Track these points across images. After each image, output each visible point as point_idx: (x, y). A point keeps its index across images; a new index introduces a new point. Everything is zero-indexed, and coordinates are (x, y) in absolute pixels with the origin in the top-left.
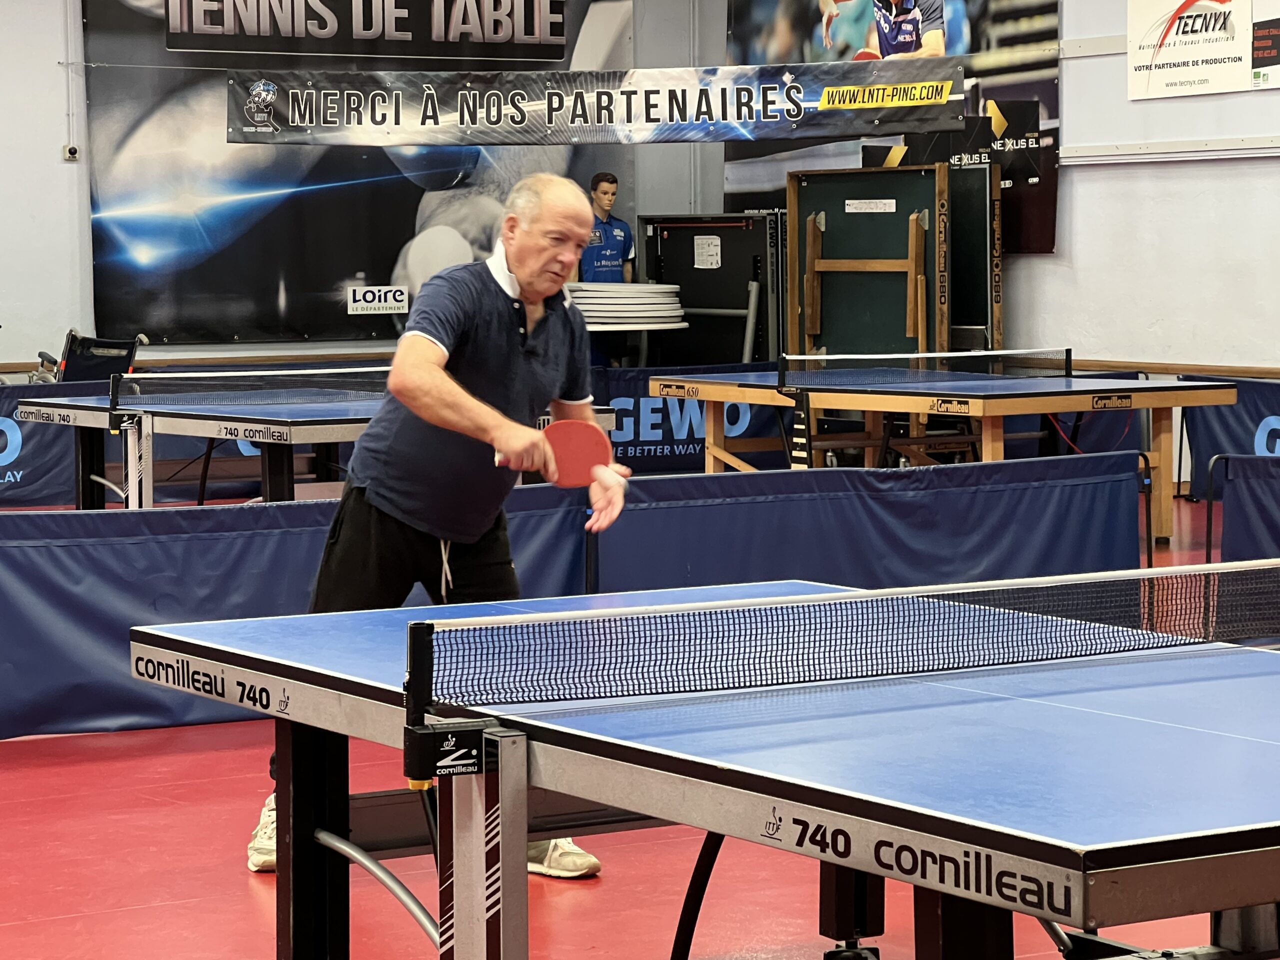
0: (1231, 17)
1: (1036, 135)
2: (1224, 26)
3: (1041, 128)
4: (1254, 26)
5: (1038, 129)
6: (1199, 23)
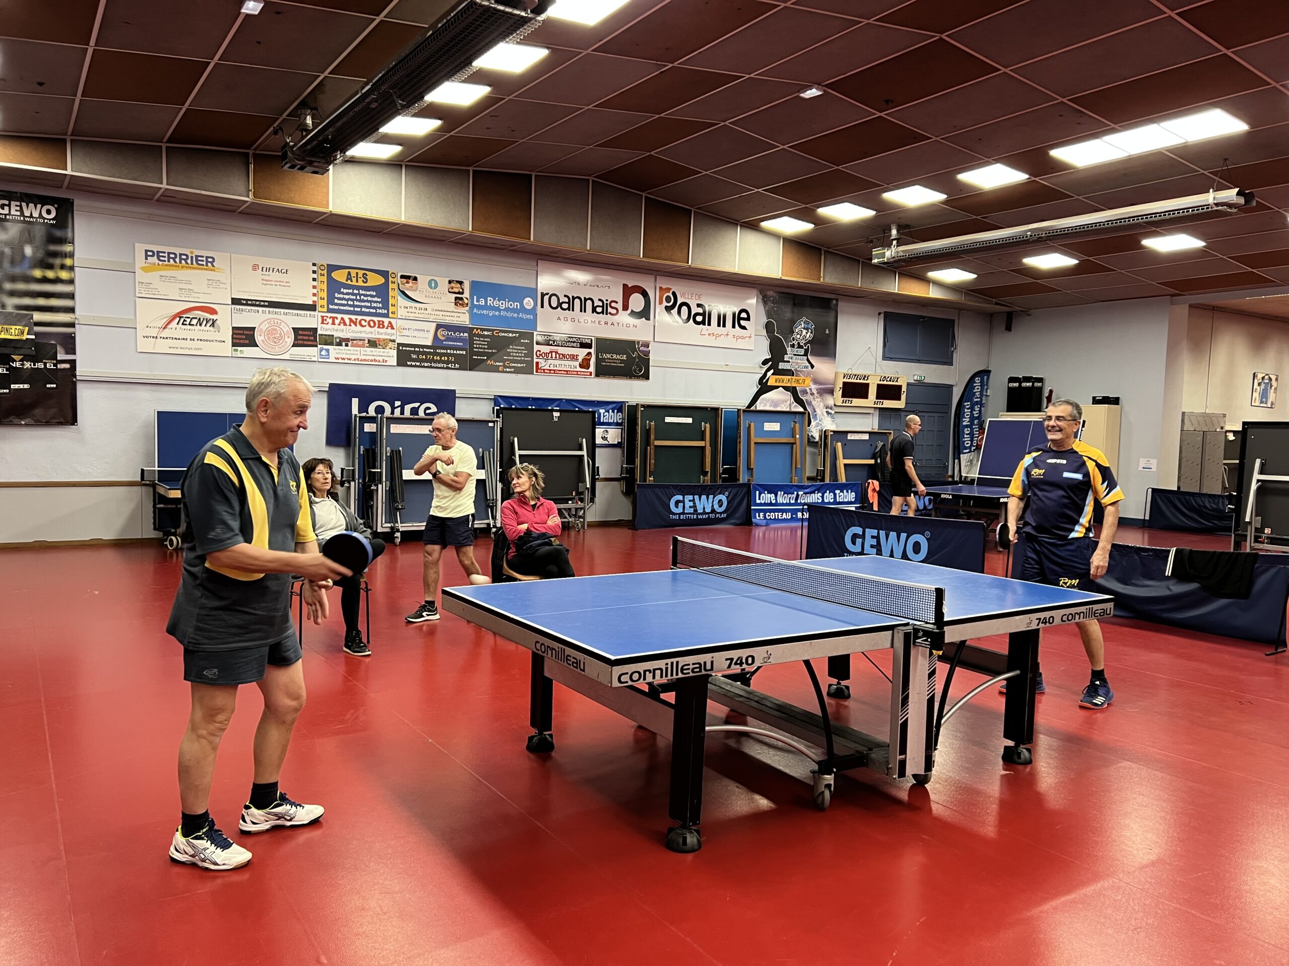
0: (217, 322)
1: (55, 362)
2: (213, 325)
3: (59, 358)
4: (233, 328)
5: (56, 358)
6: (194, 322)
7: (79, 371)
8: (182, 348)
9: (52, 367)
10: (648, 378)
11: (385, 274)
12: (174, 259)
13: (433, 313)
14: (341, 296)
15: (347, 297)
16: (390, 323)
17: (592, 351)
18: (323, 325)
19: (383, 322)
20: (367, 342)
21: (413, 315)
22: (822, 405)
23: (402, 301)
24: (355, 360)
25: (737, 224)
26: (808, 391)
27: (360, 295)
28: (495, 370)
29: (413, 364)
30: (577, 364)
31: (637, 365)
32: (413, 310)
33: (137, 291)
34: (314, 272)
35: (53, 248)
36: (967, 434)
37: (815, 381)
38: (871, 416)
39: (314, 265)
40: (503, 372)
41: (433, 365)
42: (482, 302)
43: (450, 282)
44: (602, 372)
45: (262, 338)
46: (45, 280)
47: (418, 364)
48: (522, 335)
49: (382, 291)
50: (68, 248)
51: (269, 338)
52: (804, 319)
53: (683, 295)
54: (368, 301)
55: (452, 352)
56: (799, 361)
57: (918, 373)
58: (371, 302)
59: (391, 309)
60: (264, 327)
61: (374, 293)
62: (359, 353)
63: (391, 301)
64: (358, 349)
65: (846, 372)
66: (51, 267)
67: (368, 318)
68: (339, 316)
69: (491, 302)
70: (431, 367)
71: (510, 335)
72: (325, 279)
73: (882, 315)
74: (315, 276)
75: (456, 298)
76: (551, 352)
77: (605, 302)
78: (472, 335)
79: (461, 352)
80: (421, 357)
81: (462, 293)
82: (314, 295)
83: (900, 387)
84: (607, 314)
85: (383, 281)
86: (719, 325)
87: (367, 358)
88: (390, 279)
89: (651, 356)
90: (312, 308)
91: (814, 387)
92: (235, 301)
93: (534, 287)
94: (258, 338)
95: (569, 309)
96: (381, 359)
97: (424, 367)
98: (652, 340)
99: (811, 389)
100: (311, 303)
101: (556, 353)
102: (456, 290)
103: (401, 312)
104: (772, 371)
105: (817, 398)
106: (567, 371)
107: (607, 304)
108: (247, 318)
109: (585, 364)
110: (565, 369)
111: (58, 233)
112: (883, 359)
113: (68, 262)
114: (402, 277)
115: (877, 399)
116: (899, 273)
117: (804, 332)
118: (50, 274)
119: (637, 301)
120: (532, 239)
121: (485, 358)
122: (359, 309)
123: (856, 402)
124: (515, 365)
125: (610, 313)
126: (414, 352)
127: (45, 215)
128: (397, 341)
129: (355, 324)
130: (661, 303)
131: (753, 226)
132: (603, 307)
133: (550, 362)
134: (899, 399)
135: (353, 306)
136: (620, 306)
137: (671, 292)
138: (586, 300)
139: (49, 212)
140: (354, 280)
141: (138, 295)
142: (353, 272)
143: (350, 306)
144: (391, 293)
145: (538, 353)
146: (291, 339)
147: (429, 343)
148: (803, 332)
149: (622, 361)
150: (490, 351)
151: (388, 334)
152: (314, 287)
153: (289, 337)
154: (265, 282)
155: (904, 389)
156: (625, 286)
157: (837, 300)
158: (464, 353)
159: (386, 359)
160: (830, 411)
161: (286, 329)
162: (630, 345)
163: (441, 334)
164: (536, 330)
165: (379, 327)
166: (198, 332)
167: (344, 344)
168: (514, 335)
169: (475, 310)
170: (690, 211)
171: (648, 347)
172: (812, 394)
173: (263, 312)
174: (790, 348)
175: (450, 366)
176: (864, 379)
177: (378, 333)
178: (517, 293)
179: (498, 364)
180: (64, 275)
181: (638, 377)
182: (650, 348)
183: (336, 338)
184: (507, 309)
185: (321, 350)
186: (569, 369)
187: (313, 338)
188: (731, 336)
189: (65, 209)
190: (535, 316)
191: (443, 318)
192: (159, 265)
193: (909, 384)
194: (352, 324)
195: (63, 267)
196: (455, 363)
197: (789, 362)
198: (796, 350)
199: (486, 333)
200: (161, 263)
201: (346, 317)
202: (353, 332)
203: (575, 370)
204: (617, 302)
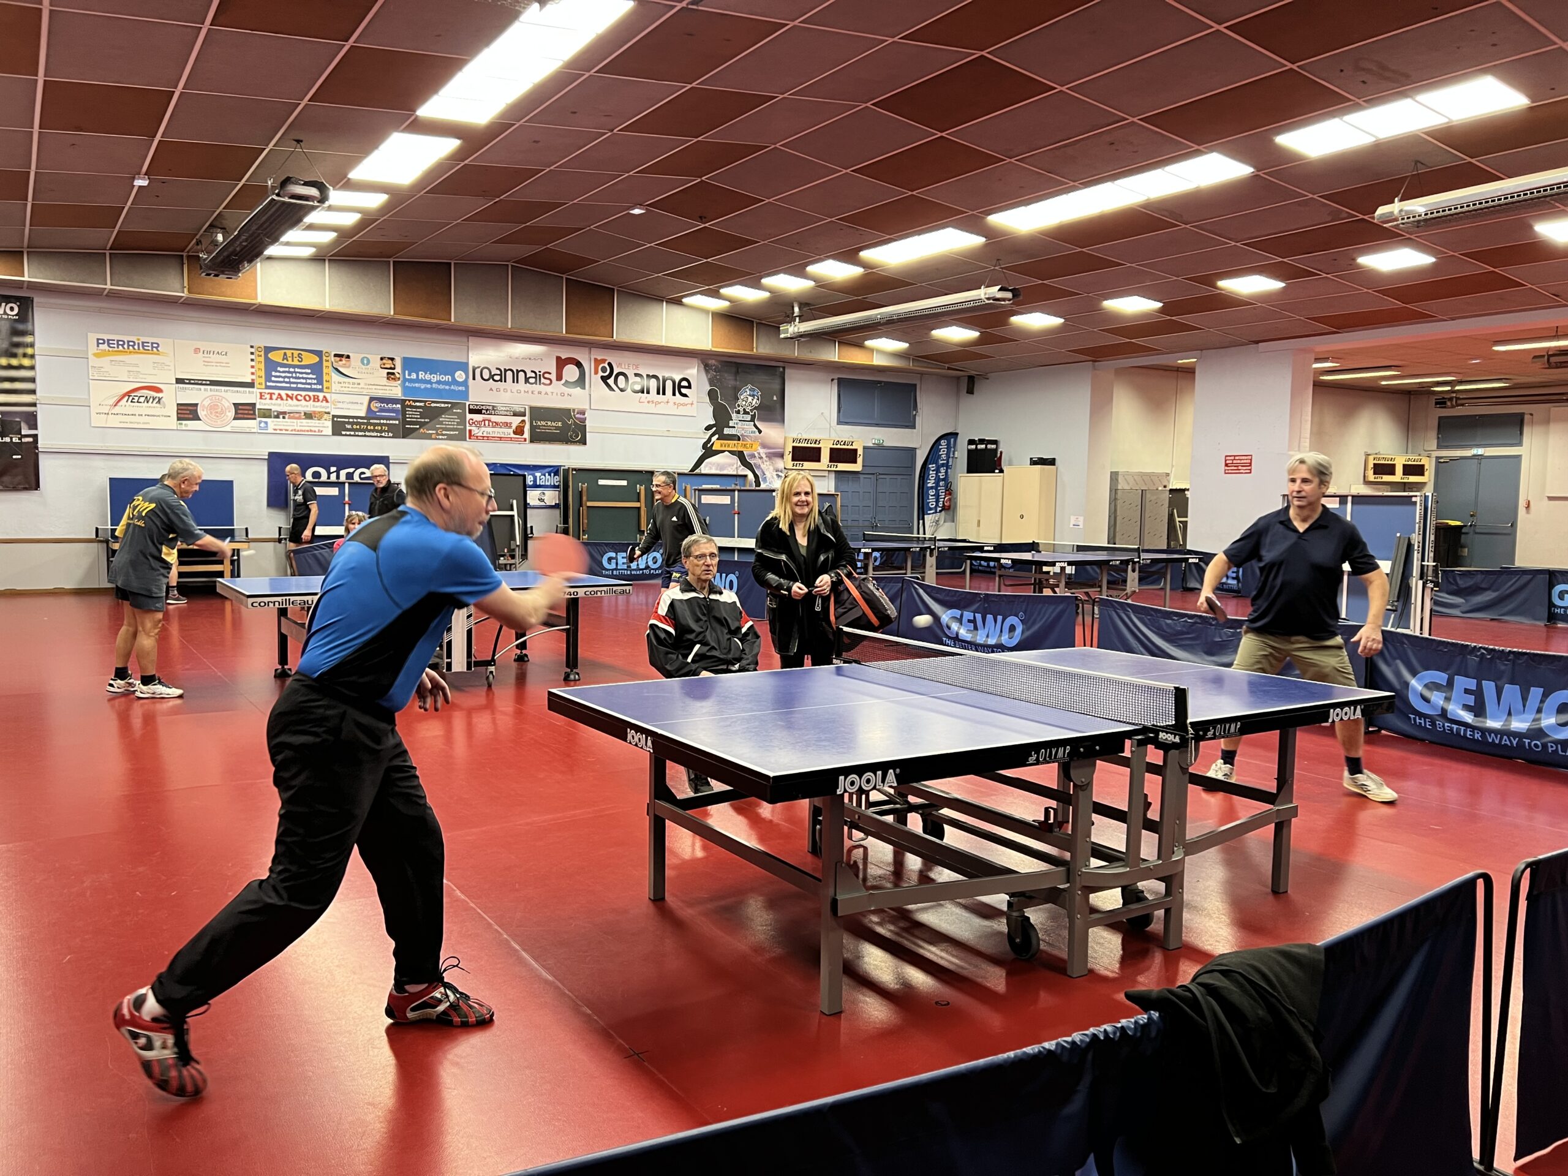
0: (163, 399)
1: (19, 436)
2: (159, 402)
3: (23, 433)
4: (178, 404)
5: (20, 434)
6: (142, 399)
7: (41, 444)
8: (131, 423)
9: (17, 441)
10: (585, 443)
11: (319, 353)
12: (123, 345)
13: (366, 387)
14: (278, 374)
15: (283, 375)
16: (325, 397)
17: (527, 418)
18: (262, 401)
19: (318, 396)
20: (303, 414)
21: (347, 389)
22: (771, 468)
23: (336, 377)
24: (292, 430)
25: (663, 301)
26: (756, 455)
27: (296, 373)
28: (429, 437)
29: (348, 433)
30: (511, 431)
31: (574, 431)
32: (347, 385)
33: (90, 374)
34: (252, 353)
35: (16, 339)
36: (932, 496)
37: (764, 446)
38: (826, 478)
39: (252, 347)
40: (436, 439)
41: (367, 434)
42: (414, 376)
43: (382, 359)
44: (536, 438)
45: (205, 413)
46: (10, 367)
47: (352, 433)
48: (454, 405)
49: (317, 369)
50: (28, 339)
51: (211, 413)
52: (749, 386)
53: (619, 365)
54: (303, 378)
55: (385, 422)
56: (745, 427)
57: (876, 437)
58: (306, 378)
59: (325, 384)
60: (207, 403)
61: (309, 371)
62: (295, 424)
63: (325, 378)
64: (295, 421)
65: (795, 437)
66: (14, 356)
67: (303, 393)
68: (277, 392)
69: (423, 376)
70: (365, 436)
71: (443, 405)
72: (262, 359)
73: (836, 381)
74: (253, 357)
75: (388, 373)
76: (484, 420)
77: (538, 373)
78: (404, 407)
79: (394, 422)
80: (355, 427)
81: (394, 369)
82: (253, 374)
83: (856, 451)
84: (540, 384)
85: (317, 359)
86: (658, 393)
87: (303, 428)
88: (324, 358)
89: (587, 423)
90: (251, 385)
91: (762, 451)
92: (179, 381)
93: (465, 361)
94: (201, 413)
95: (501, 380)
96: (317, 429)
97: (358, 436)
98: (587, 407)
99: (759, 454)
100: (250, 381)
101: (489, 421)
102: (388, 366)
103: (335, 387)
104: (717, 436)
105: (766, 461)
106: (501, 438)
107: (540, 375)
108: (190, 395)
109: (519, 431)
110: (499, 436)
111: (21, 327)
112: (838, 424)
113: (29, 351)
114: (336, 355)
115: (830, 461)
116: (839, 342)
117: (750, 399)
118: (14, 362)
119: (571, 372)
120: (453, 320)
121: (418, 427)
122: (295, 386)
123: (807, 465)
124: (448, 433)
125: (543, 384)
126: (349, 423)
127: (8, 311)
128: (332, 413)
129: (292, 398)
130: (596, 373)
131: (678, 302)
132: (536, 378)
133: (483, 429)
134: (855, 462)
135: (290, 383)
136: (553, 377)
137: (607, 362)
138: (518, 371)
139: (12, 309)
140: (290, 359)
141: (91, 377)
142: (289, 353)
143: (287, 383)
144: (325, 371)
145: (471, 421)
146: (232, 413)
147: (363, 414)
148: (748, 398)
149: (557, 428)
150: (423, 420)
151: (323, 407)
152: (252, 367)
153: (229, 412)
154: (206, 364)
155: (860, 452)
156: (558, 359)
157: (784, 368)
158: (397, 422)
159: (321, 429)
160: (780, 474)
161: (226, 404)
162: (567, 412)
163: (375, 406)
164: (468, 400)
165: (314, 401)
166: (144, 408)
167: (281, 416)
168: (446, 405)
169: (407, 384)
170: (613, 289)
171: (584, 414)
172: (761, 458)
173: (205, 390)
174: (735, 414)
175: (383, 434)
176: (815, 443)
177: (313, 406)
178: (449, 368)
179: (431, 432)
180: (26, 362)
181: (575, 443)
182: (586, 415)
183: (274, 411)
184: (439, 382)
185: (260, 422)
186: (503, 436)
187: (252, 412)
188: (671, 404)
189: (26, 305)
190: (467, 387)
191: (376, 391)
192: (109, 351)
193: (865, 448)
194: (289, 399)
195: (25, 355)
196: (388, 432)
197: (734, 427)
198: (741, 417)
199: (418, 404)
200: (111, 349)
201: (283, 393)
202: (290, 406)
203: (509, 436)
204: (550, 373)
